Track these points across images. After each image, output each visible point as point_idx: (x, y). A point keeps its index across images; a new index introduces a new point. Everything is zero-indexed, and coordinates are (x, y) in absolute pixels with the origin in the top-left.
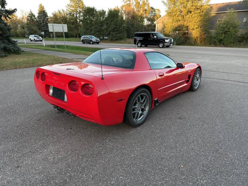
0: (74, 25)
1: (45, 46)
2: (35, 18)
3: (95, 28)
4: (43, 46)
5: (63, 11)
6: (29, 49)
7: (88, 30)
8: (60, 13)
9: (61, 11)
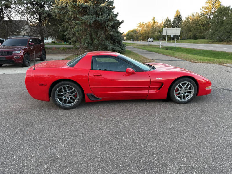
0: (204, 26)
1: (161, 48)
2: (170, 23)
3: (225, 28)
4: (159, 47)
5: (197, 13)
6: (141, 50)
7: (217, 31)
8: (193, 16)
9: (195, 14)
